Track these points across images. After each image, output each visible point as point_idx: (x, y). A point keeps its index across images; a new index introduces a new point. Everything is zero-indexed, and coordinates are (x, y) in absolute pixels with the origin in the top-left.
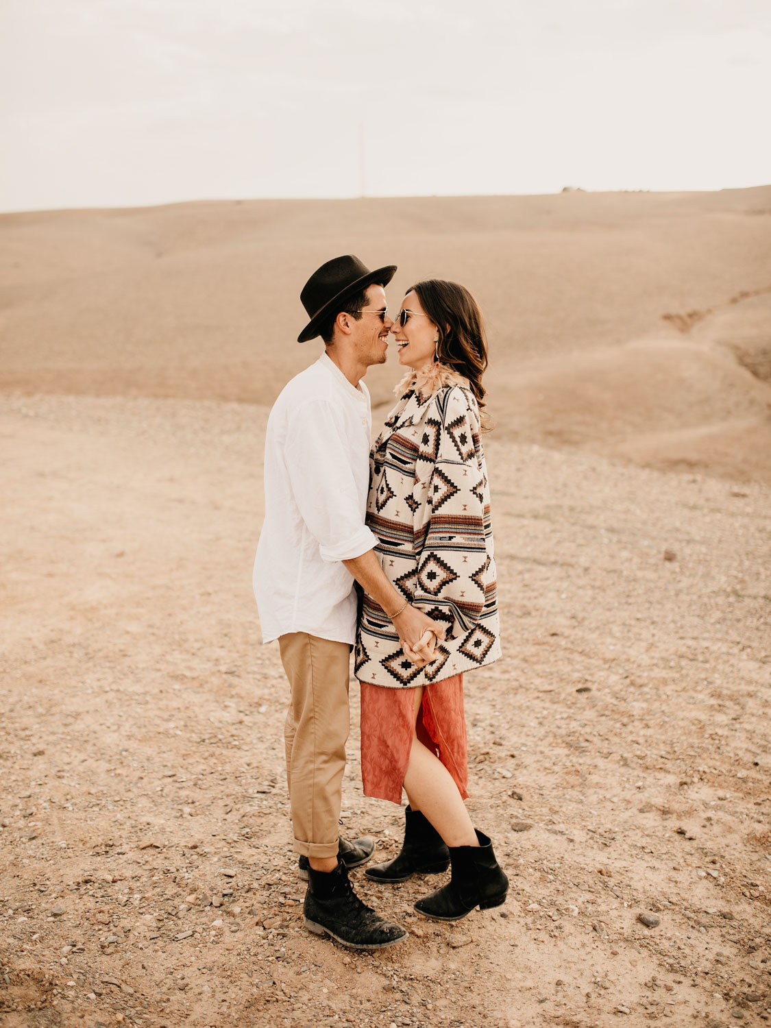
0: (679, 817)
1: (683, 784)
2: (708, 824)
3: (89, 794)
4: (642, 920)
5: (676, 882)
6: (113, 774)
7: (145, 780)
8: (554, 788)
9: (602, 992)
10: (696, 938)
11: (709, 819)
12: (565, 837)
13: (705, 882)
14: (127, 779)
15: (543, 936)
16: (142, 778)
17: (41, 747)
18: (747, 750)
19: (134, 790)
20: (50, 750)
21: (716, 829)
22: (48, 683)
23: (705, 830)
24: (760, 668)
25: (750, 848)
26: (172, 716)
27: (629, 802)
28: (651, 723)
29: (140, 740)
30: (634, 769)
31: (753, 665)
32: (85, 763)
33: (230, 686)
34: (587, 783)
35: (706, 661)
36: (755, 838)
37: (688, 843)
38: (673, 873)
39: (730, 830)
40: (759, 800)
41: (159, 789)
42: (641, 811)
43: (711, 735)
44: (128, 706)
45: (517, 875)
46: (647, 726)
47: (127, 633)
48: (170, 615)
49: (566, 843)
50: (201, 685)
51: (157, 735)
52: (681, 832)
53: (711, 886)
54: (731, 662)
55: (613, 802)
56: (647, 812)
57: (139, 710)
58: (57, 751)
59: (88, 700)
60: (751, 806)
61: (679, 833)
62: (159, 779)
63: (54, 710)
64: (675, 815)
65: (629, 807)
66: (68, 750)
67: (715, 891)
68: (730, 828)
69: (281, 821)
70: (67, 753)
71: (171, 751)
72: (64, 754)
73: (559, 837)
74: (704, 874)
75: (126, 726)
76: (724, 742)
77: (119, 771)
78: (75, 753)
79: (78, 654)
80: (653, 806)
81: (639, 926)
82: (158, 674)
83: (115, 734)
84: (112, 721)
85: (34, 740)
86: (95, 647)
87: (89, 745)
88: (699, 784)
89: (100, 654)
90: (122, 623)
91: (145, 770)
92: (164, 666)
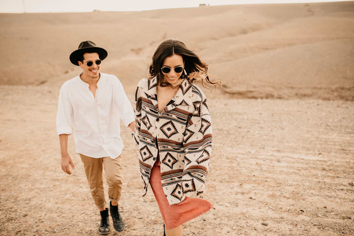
0: (247, 194)
1: (241, 185)
2: (256, 194)
3: (59, 225)
4: (263, 224)
5: (263, 212)
6: (61, 217)
7: (75, 216)
8: (207, 193)
10: (280, 226)
11: (256, 193)
12: (224, 206)
14: (68, 217)
16: (74, 216)
17: (25, 213)
18: (248, 172)
19: (74, 220)
20: (29, 213)
21: (259, 195)
22: (7, 190)
23: (256, 196)
25: (270, 199)
26: (66, 193)
27: (231, 193)
28: (217, 169)
29: (61, 204)
30: (224, 183)
31: (230, 149)
32: (47, 215)
33: (78, 180)
34: (216, 189)
35: (217, 149)
36: (270, 195)
37: (254, 201)
38: (260, 210)
39: (263, 195)
41: (83, 218)
42: (236, 194)
43: (236, 170)
44: (46, 193)
45: (221, 220)
46: (216, 170)
47: (23, 168)
48: (35, 160)
49: (226, 208)
50: (66, 181)
51: (66, 201)
52: (251, 198)
53: (271, 211)
55: (226, 193)
56: (238, 194)
57: (51, 193)
58: (32, 213)
59: (28, 193)
60: (261, 187)
61: (250, 198)
62: (80, 215)
63: (18, 199)
64: (246, 194)
65: (232, 194)
66: (37, 212)
67: (274, 212)
68: (262, 194)
69: (136, 220)
70: (37, 213)
71: (76, 205)
72: (36, 214)
73: (222, 206)
74: (268, 208)
75: (52, 200)
76: (240, 171)
77: (63, 215)
78: (40, 213)
79: (10, 178)
80: (238, 192)
81: (264, 226)
82: (47, 180)
83: (50, 203)
84: (44, 199)
85: (19, 211)
86: (14, 175)
87: (43, 209)
88: (245, 184)
89: (19, 177)
90: (19, 165)
91: (72, 213)
92: (47, 177)
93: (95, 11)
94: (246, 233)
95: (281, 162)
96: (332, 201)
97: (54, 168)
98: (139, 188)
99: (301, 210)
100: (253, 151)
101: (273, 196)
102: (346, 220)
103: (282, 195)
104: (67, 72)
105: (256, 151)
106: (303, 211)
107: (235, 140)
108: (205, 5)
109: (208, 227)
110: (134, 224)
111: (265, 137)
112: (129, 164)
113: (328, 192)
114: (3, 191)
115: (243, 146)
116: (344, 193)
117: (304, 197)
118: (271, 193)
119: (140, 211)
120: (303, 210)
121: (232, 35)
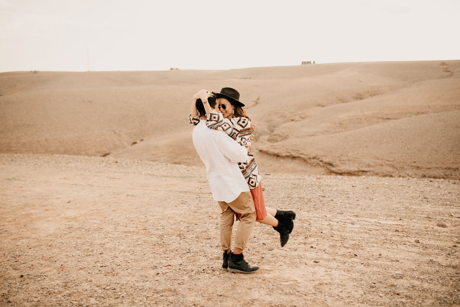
1: (306, 238)
2: (318, 245)
9: (315, 274)
11: (317, 244)
13: (325, 254)
15: (293, 267)
18: (317, 230)
21: (320, 245)
24: (308, 213)
26: (137, 241)
29: (133, 247)
36: (331, 246)
37: (314, 249)
38: (316, 254)
39: (324, 245)
40: (327, 239)
47: (95, 223)
49: (285, 251)
51: (138, 245)
52: (312, 247)
54: (299, 213)
59: (102, 240)
60: (326, 240)
61: (311, 247)
63: (93, 244)
64: (308, 244)
67: (329, 255)
75: (124, 244)
76: (310, 229)
77: (135, 254)
78: (114, 252)
79: (84, 230)
80: (301, 243)
81: (315, 263)
82: (119, 232)
83: (123, 247)
84: (118, 244)
85: (95, 251)
86: (87, 228)
87: (117, 250)
88: (310, 238)
89: (91, 230)
90: (90, 221)
91: (144, 253)
92: (119, 230)
93: (171, 69)
94: (297, 266)
95: (355, 224)
96: (389, 251)
97: (125, 224)
98: (207, 239)
99: (355, 254)
100: (329, 216)
101: (334, 246)
102: (394, 262)
103: (342, 246)
104: (135, 143)
105: (333, 216)
106: (357, 256)
107: (314, 206)
108: (310, 62)
109: (264, 262)
110: (199, 260)
111: (348, 205)
112: (199, 223)
113: (390, 246)
114: (78, 239)
115: (320, 211)
116: (404, 247)
117: (363, 248)
118: (332, 244)
119: (206, 252)
120: (356, 254)
121: (343, 101)
